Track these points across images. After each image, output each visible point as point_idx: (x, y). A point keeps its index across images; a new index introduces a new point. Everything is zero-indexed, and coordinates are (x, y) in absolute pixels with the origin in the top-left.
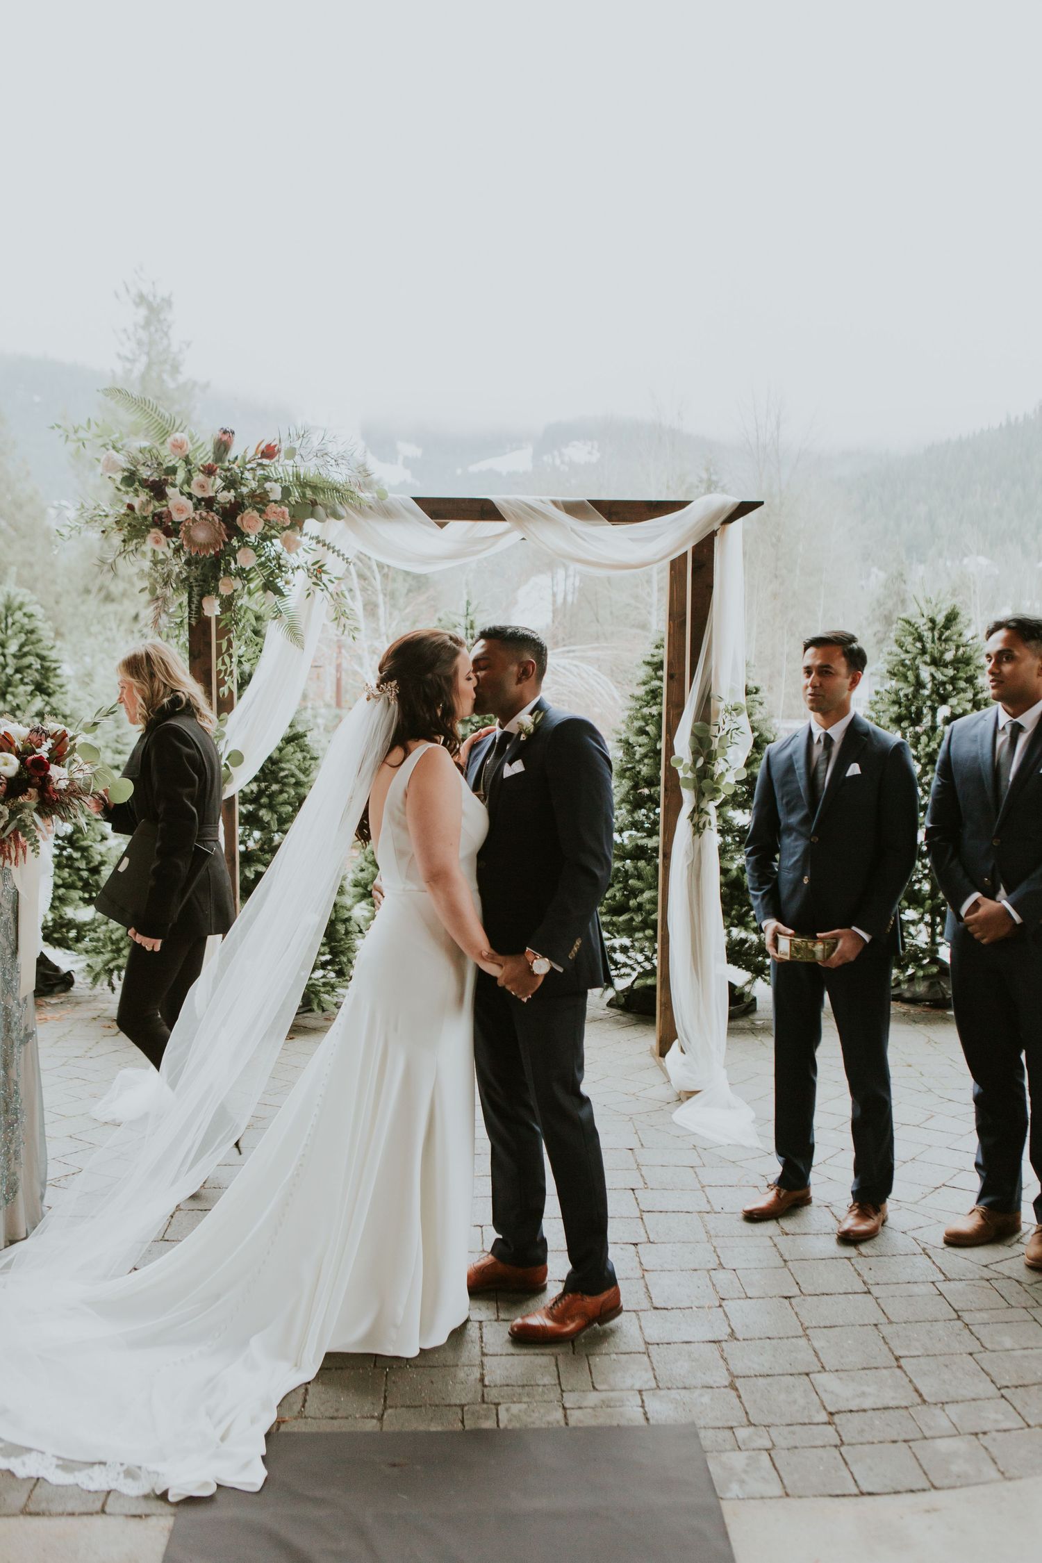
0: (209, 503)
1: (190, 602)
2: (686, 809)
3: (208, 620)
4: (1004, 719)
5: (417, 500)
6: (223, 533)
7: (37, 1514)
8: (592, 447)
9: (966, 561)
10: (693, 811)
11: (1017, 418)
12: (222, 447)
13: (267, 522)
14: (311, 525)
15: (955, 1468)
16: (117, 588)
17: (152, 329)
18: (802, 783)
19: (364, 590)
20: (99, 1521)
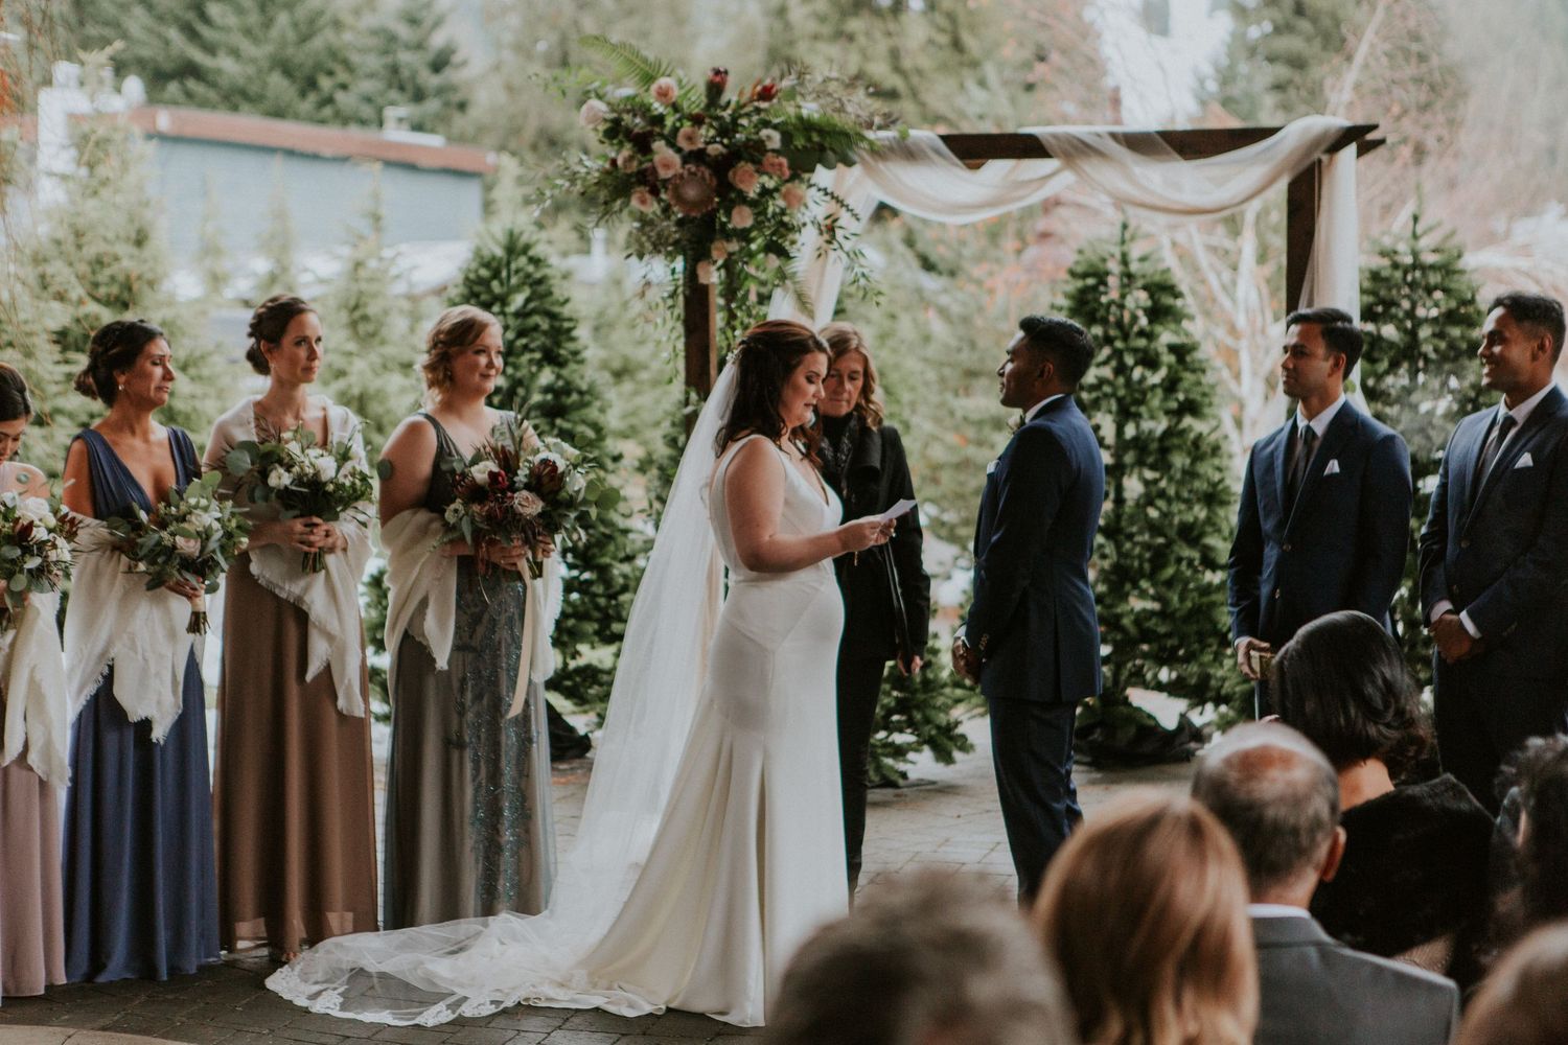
0: (697, 157)
1: (685, 268)
3: (706, 289)
4: (1503, 415)
6: (715, 189)
12: (715, 90)
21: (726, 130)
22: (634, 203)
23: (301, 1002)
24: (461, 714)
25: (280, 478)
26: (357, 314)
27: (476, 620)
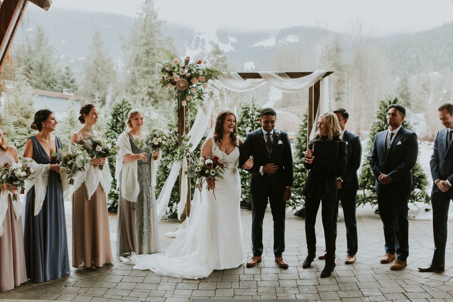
0: (184, 76)
1: (178, 102)
3: (183, 107)
4: (390, 132)
5: (239, 73)
6: (187, 84)
8: (296, 37)
12: (187, 61)
13: (199, 81)
14: (210, 81)
16: (137, 90)
17: (148, 4)
21: (190, 71)
22: (168, 87)
25: (99, 149)
26: (71, 121)
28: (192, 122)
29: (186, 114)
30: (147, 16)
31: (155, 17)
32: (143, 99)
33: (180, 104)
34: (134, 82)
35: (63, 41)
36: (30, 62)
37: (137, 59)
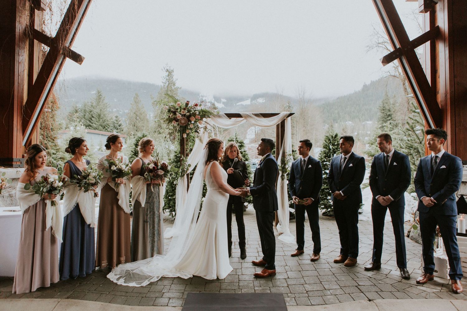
0: (184, 115)
1: (180, 135)
2: (280, 175)
3: (184, 138)
4: (343, 156)
5: (225, 114)
6: (187, 121)
7: (155, 306)
8: (264, 99)
9: (346, 122)
10: (282, 176)
11: (357, 91)
12: (187, 104)
13: (196, 119)
14: (204, 119)
15: (330, 301)
16: (161, 131)
17: (169, 77)
18: (300, 169)
19: (214, 131)
20: (167, 307)
21: (189, 111)
22: (173, 123)
23: (115, 281)
24: (147, 216)
25: (114, 168)
27: (150, 197)
28: (191, 150)
29: (186, 143)
30: (169, 84)
31: (174, 85)
32: (165, 137)
33: (182, 136)
34: (160, 126)
35: (115, 100)
36: (92, 112)
37: (162, 111)
